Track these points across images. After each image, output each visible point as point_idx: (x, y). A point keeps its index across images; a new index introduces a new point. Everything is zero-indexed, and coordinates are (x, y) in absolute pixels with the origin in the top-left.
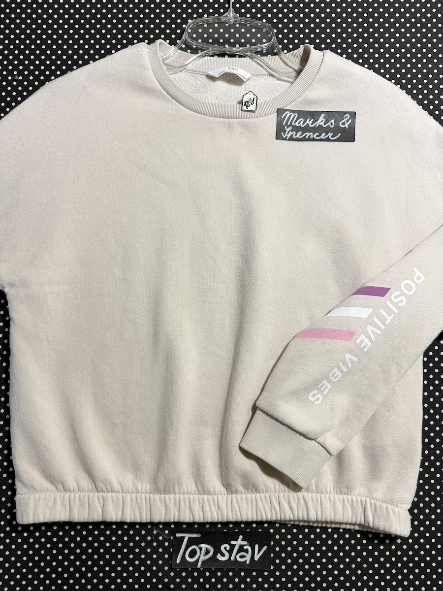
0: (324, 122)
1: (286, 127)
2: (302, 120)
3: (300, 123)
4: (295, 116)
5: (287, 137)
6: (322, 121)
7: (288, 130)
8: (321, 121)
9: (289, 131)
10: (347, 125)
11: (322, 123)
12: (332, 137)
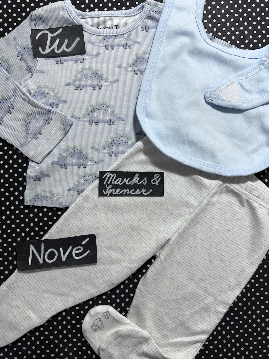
7: (108, 188)
8: (136, 180)
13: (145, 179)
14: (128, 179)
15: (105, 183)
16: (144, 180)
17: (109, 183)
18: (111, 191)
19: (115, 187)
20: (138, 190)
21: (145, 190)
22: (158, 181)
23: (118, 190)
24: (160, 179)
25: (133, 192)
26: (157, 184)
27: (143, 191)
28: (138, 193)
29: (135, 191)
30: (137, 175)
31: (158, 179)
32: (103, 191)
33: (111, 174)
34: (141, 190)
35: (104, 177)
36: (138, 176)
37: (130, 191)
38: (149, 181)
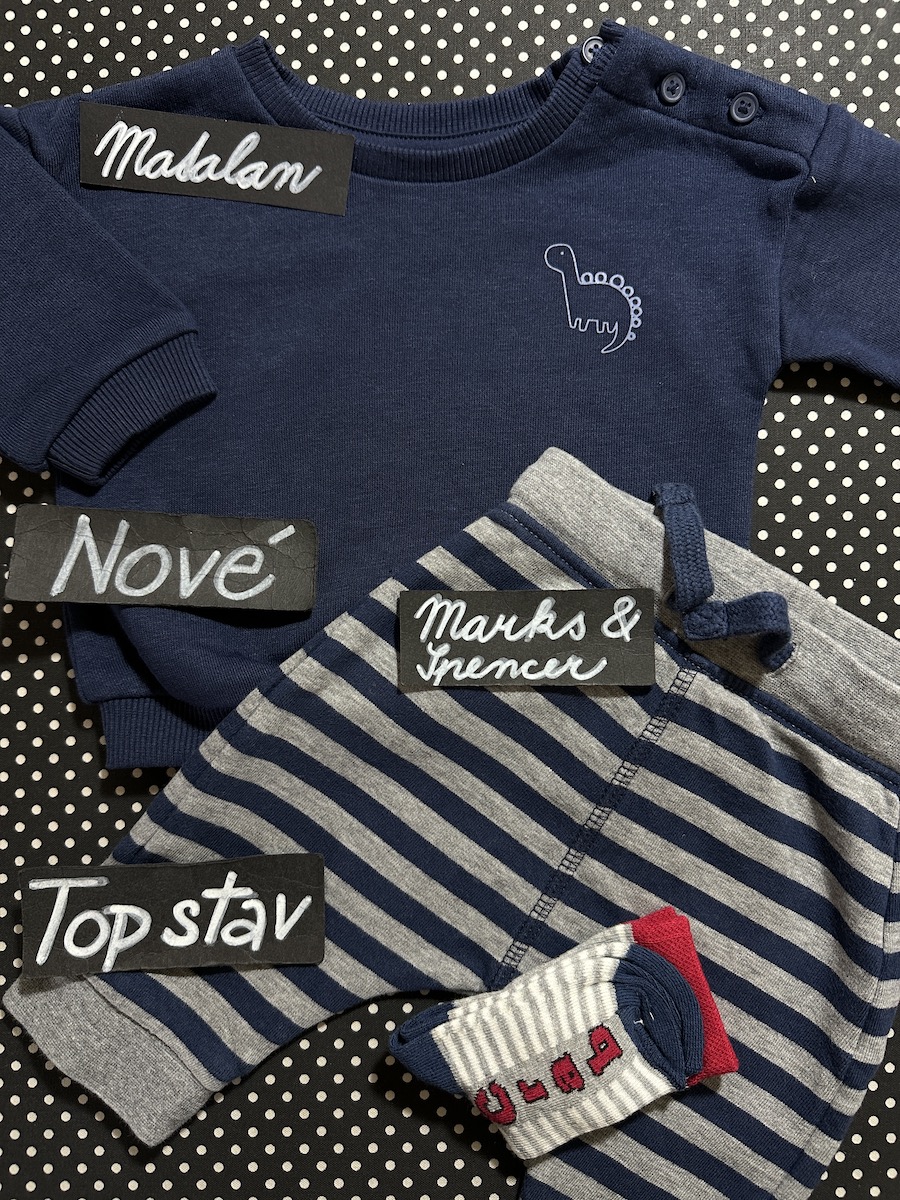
0: (551, 622)
1: (430, 645)
2: (483, 620)
3: (476, 631)
4: (458, 609)
5: (433, 677)
6: (544, 622)
7: (436, 655)
8: (542, 620)
9: (441, 659)
10: (625, 632)
11: (546, 629)
12: (580, 670)
13: (580, 619)
14: (513, 619)
15: (423, 636)
16: (572, 623)
17: (438, 635)
18: (446, 665)
19: (463, 651)
20: (552, 663)
21: (580, 661)
22: (632, 624)
23: (476, 662)
24: (636, 617)
25: (532, 670)
26: (628, 639)
27: (573, 663)
28: (553, 672)
29: (540, 668)
30: (547, 603)
31: (628, 617)
32: (419, 667)
33: (447, 603)
34: (563, 663)
35: (418, 615)
36: (550, 607)
37: (519, 666)
38: (593, 626)
